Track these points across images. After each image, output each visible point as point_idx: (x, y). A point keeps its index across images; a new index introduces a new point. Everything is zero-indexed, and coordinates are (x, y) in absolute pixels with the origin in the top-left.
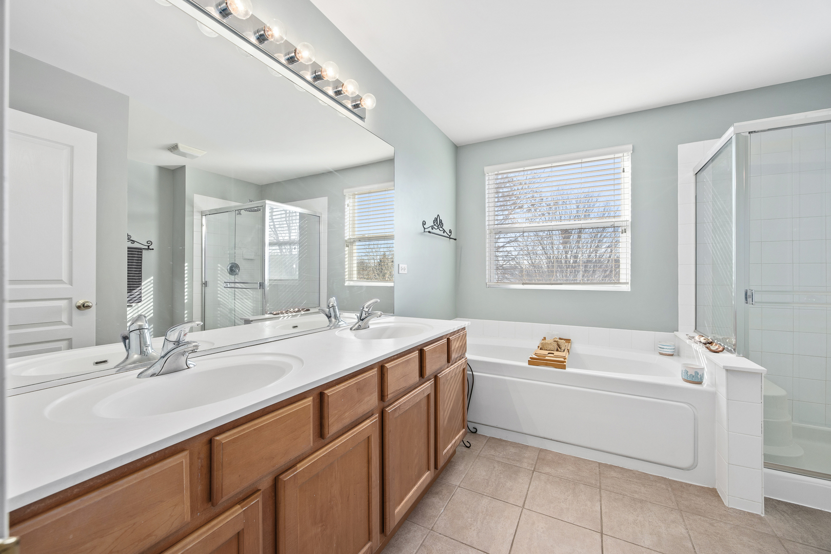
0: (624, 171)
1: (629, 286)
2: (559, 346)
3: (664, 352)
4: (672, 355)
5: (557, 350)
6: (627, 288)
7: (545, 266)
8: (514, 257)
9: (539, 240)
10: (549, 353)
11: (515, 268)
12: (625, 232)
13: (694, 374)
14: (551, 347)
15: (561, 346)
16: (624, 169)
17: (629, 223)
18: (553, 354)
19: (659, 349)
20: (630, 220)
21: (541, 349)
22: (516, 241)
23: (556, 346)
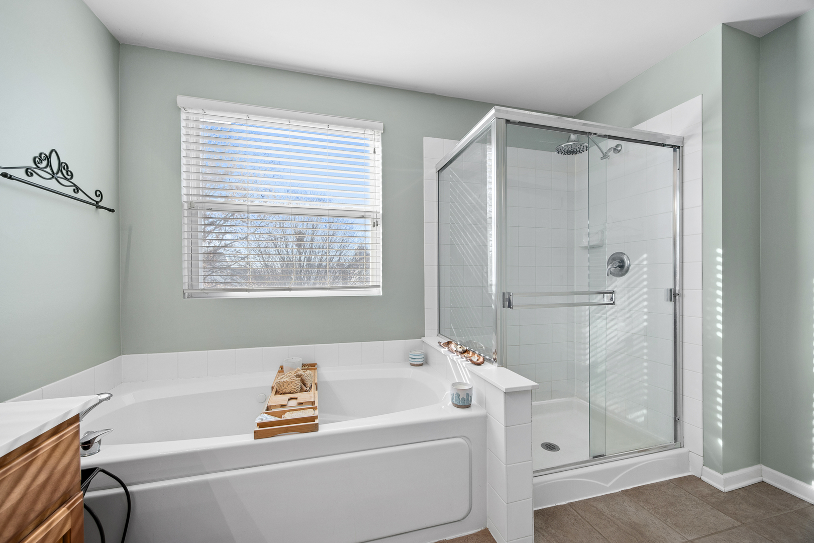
0: (375, 152)
1: (381, 289)
2: (304, 383)
3: (415, 363)
4: (421, 365)
5: (302, 390)
6: (378, 292)
7: (278, 265)
8: (243, 256)
9: (272, 240)
10: (290, 399)
11: (246, 270)
12: (377, 225)
13: (465, 397)
14: (292, 387)
15: (306, 382)
16: (375, 149)
17: (380, 215)
18: (296, 398)
19: (411, 359)
20: (381, 212)
21: (277, 393)
22: (246, 238)
23: (299, 384)
